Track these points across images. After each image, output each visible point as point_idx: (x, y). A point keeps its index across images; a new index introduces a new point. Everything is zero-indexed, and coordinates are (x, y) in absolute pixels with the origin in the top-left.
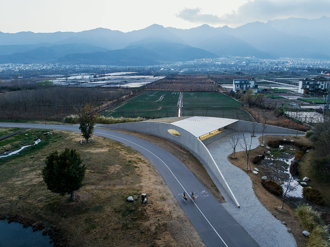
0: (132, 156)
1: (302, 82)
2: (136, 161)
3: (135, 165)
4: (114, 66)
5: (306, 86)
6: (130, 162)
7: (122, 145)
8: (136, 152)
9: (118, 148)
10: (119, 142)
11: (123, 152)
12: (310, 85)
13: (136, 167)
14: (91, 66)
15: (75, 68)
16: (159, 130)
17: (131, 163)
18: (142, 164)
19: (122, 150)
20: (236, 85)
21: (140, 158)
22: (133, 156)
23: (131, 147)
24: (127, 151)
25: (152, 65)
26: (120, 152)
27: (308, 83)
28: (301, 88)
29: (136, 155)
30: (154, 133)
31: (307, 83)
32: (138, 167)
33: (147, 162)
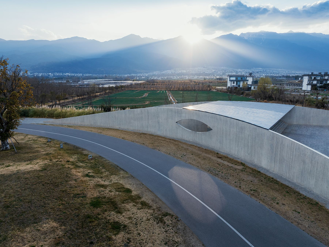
0: (102, 183)
1: (307, 77)
2: (117, 200)
3: (113, 216)
4: (90, 75)
5: (312, 81)
6: (96, 203)
7: (82, 154)
8: (114, 170)
9: (71, 160)
10: (78, 148)
11: (81, 170)
12: (318, 80)
13: (117, 227)
14: (65, 74)
15: (49, 76)
16: (159, 123)
17: (98, 210)
18: (135, 210)
19: (81, 164)
20: (232, 82)
21: (128, 186)
22: (106, 183)
23: (103, 158)
24: (92, 168)
25: (130, 74)
26: (74, 171)
27: (315, 78)
28: (307, 84)
29: (114, 179)
30: (149, 130)
31: (313, 78)
32: (125, 226)
33: (150, 202)
